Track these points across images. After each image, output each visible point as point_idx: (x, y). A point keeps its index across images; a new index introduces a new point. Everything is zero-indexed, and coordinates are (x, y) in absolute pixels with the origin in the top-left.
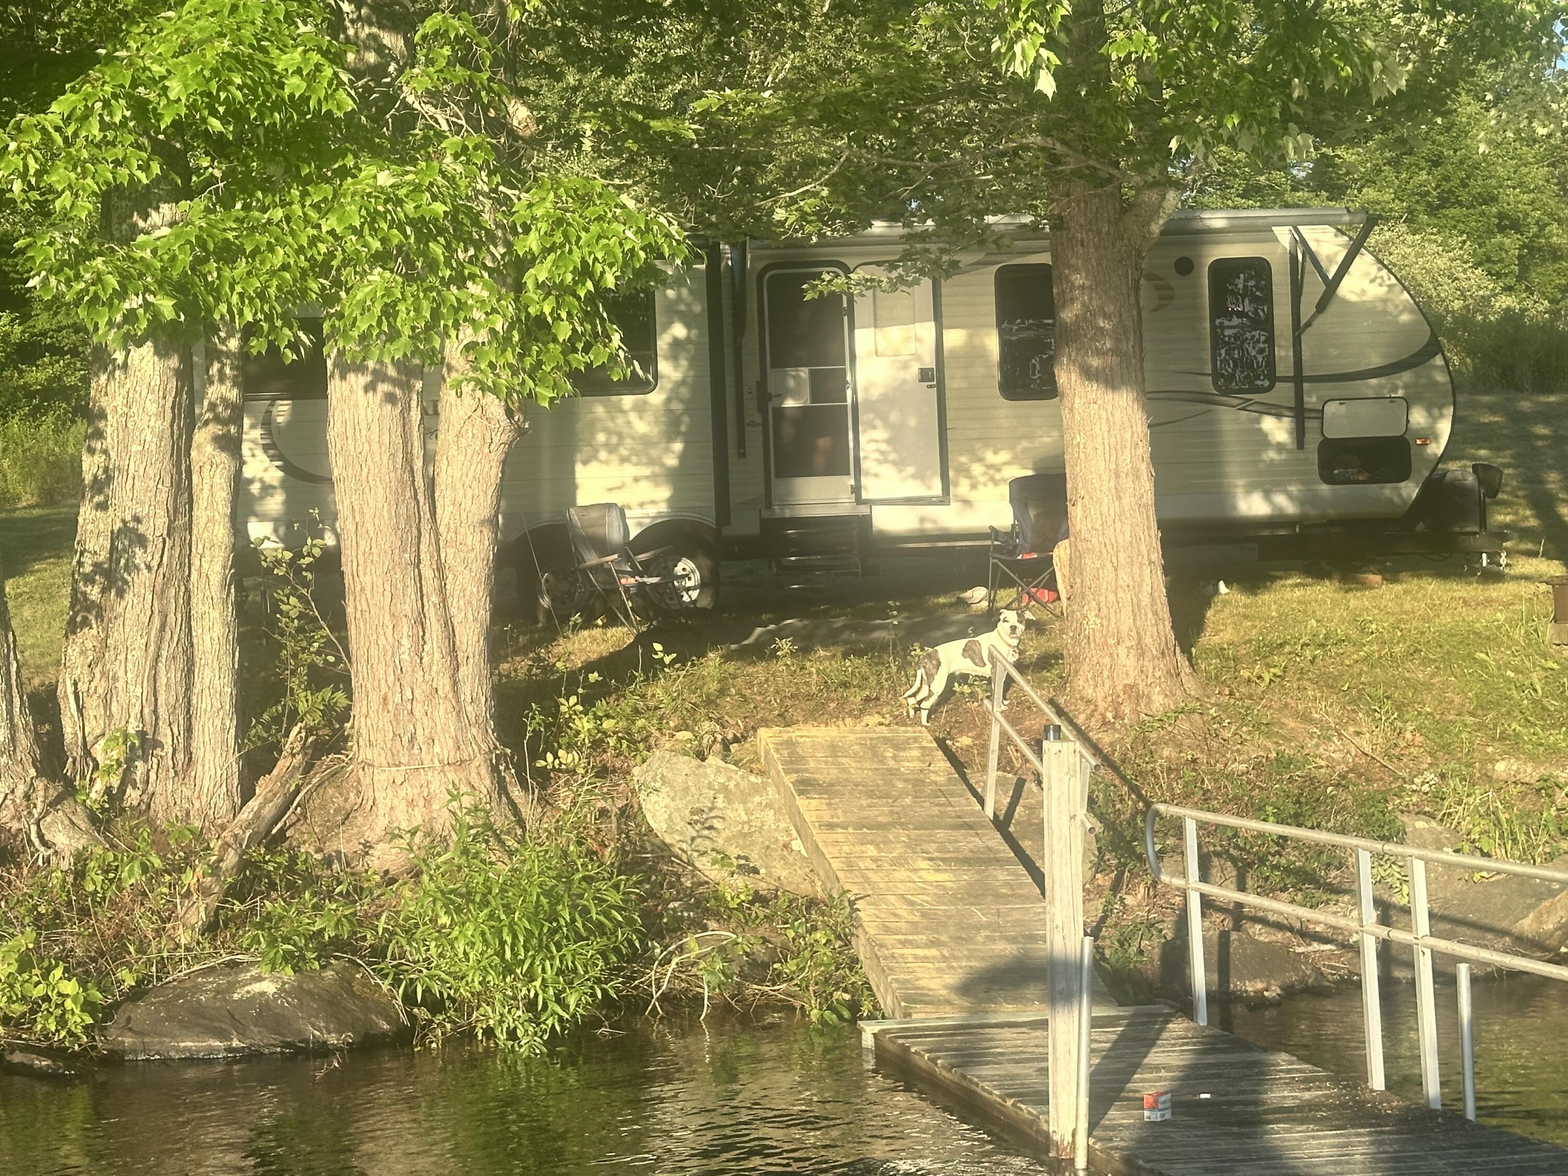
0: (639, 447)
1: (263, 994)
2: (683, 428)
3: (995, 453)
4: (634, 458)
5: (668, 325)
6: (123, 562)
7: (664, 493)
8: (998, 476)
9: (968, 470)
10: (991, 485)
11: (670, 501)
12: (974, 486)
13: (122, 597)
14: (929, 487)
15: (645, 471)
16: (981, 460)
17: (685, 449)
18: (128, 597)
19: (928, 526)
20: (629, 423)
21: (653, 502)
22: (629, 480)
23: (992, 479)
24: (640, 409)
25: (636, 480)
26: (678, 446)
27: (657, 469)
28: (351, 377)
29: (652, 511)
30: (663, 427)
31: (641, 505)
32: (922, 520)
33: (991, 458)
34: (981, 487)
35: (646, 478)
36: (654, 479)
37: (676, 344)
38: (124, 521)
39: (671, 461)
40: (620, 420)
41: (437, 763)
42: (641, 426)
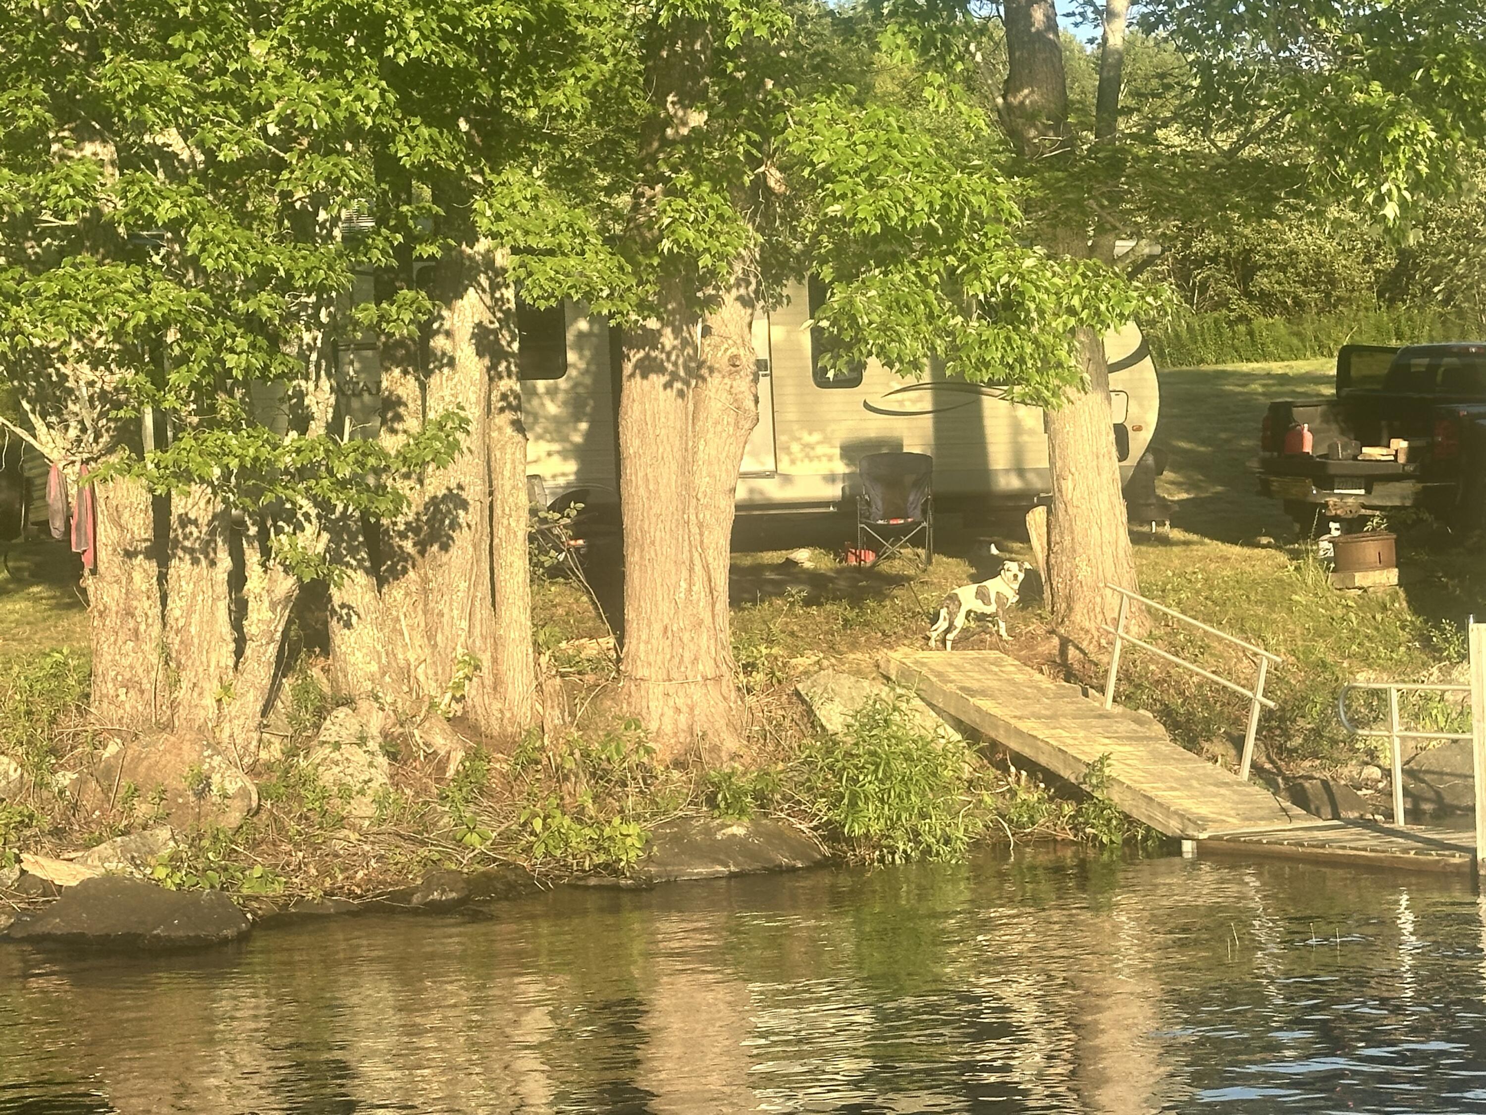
0: (551, 427)
1: (734, 835)
2: (588, 409)
3: (810, 434)
4: (548, 436)
5: (575, 319)
6: (447, 522)
7: (571, 467)
8: (812, 453)
9: (788, 448)
10: (806, 461)
11: (577, 473)
12: (793, 462)
13: (447, 551)
14: (763, 464)
15: (556, 447)
16: (799, 439)
17: (590, 427)
18: (453, 551)
19: (757, 497)
20: (543, 405)
21: (564, 475)
22: (543, 455)
23: (807, 456)
24: (552, 392)
25: (549, 454)
26: (584, 426)
27: (568, 446)
28: (653, 377)
29: (562, 481)
30: (570, 410)
31: (554, 477)
32: (751, 491)
33: (807, 438)
34: (798, 463)
35: (558, 452)
36: (564, 455)
37: (581, 335)
38: (448, 488)
39: (577, 438)
40: (535, 402)
41: (699, 678)
42: (552, 408)
